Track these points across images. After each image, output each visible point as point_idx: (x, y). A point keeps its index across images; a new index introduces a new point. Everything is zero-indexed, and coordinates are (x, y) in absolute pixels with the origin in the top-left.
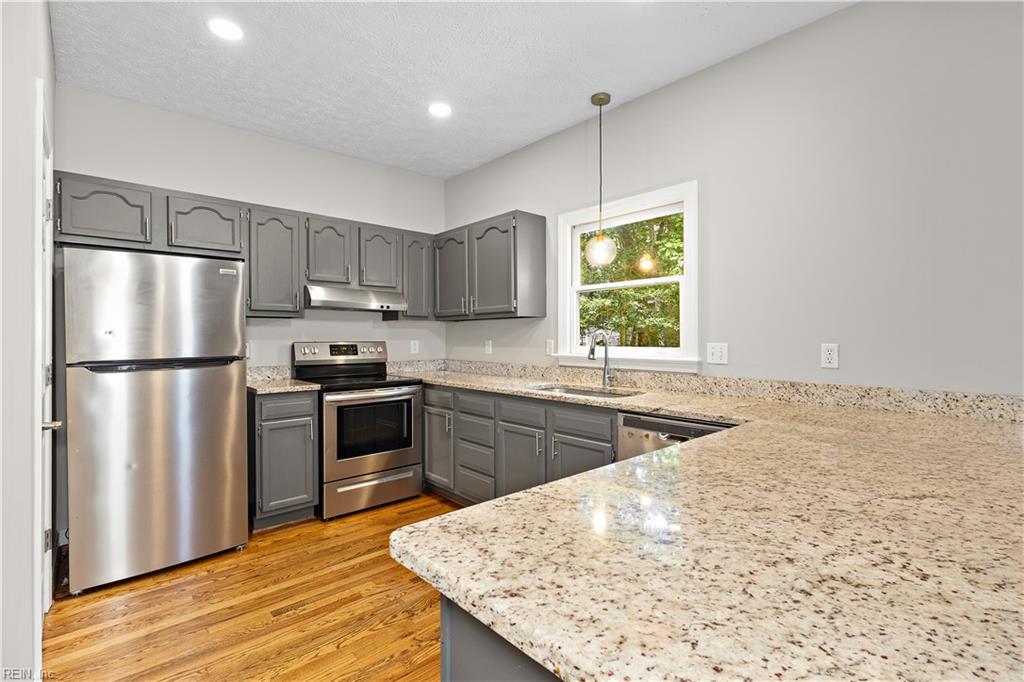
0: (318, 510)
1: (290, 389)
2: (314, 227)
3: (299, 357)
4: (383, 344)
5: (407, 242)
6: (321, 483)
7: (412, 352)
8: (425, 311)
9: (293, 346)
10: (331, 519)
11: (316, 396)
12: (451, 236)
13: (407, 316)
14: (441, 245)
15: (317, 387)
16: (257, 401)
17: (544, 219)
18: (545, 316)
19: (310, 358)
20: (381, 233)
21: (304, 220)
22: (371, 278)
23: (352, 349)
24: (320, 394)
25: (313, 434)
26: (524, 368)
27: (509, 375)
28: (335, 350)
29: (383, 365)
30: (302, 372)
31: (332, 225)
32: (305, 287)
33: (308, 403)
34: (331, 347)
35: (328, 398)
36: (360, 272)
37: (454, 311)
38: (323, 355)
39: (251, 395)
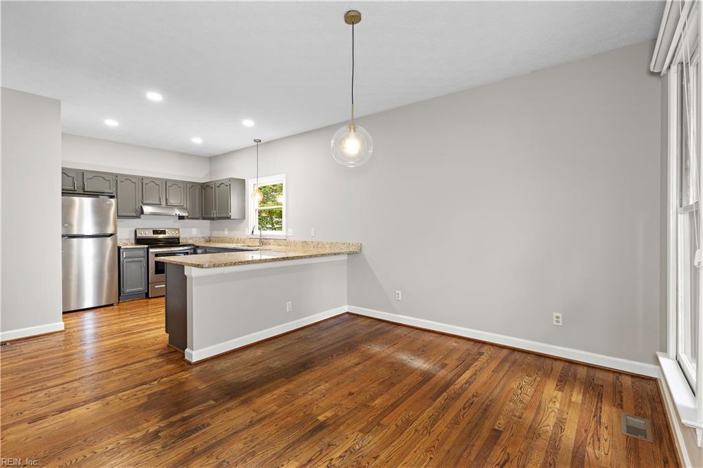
0: (147, 295)
1: (134, 247)
2: (145, 182)
3: (138, 235)
4: (178, 229)
5: (189, 186)
6: (148, 283)
7: (193, 233)
8: (197, 216)
9: (136, 231)
10: (152, 298)
11: (146, 250)
12: (208, 184)
13: (188, 218)
14: (204, 187)
15: (146, 246)
16: (121, 251)
17: (244, 180)
18: (245, 218)
19: (144, 235)
20: (176, 183)
21: (140, 180)
22: (172, 201)
23: (163, 232)
24: (148, 249)
25: (145, 264)
26: (238, 239)
27: (233, 243)
28: (155, 232)
29: (178, 239)
30: (139, 241)
31: (153, 180)
32: (141, 207)
33: (142, 253)
34: (153, 231)
35: (151, 250)
36: (166, 200)
37: (209, 216)
38: (150, 234)
39: (119, 248)
